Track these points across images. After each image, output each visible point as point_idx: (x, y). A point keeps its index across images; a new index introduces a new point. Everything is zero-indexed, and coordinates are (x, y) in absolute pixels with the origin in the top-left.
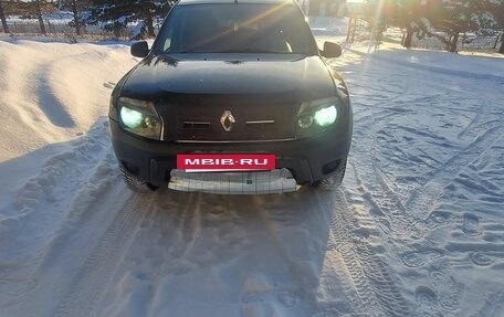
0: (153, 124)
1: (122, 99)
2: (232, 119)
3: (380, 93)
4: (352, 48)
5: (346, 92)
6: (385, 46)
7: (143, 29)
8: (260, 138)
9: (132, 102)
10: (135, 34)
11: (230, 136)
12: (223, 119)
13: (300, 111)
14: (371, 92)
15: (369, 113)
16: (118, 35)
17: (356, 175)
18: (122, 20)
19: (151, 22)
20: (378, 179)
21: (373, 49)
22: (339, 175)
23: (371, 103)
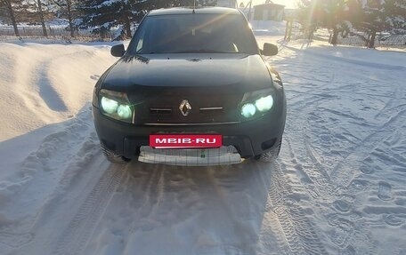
1: (103, 91)
2: (188, 106)
3: (311, 82)
4: (289, 45)
5: (281, 84)
6: (315, 44)
7: (123, 32)
8: (212, 122)
9: (110, 93)
10: (117, 36)
11: (187, 119)
12: (182, 106)
14: (304, 81)
15: (301, 99)
16: (103, 37)
17: (290, 150)
18: (106, 25)
19: (128, 26)
20: (308, 152)
21: (305, 46)
22: (276, 150)
23: (303, 90)
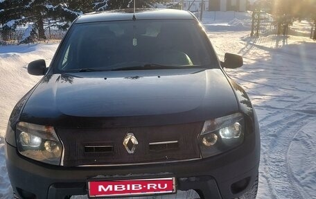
0: (53, 148)
1: (21, 124)
2: (134, 140)
3: (290, 92)
4: (258, 43)
5: (249, 104)
6: (292, 40)
7: (33, 32)
8: (165, 159)
9: (31, 126)
11: (132, 158)
13: (204, 130)
14: (281, 92)
15: (279, 117)
16: (6, 39)
17: (271, 189)
18: (11, 23)
19: (41, 24)
20: (295, 193)
21: (281, 43)
22: (252, 192)
23: (282, 105)
